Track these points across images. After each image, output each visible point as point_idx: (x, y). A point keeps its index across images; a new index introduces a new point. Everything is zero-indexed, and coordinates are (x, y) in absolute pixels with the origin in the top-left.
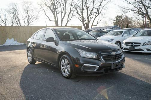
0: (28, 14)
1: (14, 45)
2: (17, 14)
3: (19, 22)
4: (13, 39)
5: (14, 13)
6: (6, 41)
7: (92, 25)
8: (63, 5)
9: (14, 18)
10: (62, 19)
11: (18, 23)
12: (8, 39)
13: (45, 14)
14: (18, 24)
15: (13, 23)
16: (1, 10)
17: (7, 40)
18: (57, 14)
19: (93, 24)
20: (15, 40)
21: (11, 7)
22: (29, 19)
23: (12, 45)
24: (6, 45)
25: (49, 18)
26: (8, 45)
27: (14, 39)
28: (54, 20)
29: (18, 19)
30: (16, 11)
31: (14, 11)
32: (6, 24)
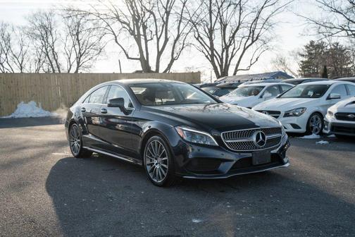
0: (78, 39)
1: (35, 116)
2: (50, 40)
3: (56, 61)
4: (32, 103)
5: (44, 38)
6: (16, 108)
7: (236, 70)
8: (163, 18)
9: (44, 49)
10: (160, 53)
11: (54, 63)
12: (22, 102)
13: (117, 42)
14: (52, 65)
15: (41, 62)
16: (13, 30)
17: (18, 106)
18: (146, 41)
19: (237, 65)
20: (38, 105)
21: (38, 23)
22: (80, 53)
23: (29, 116)
24: (17, 116)
25: (127, 51)
26: (21, 116)
27: (35, 104)
28: (139, 57)
29: (53, 52)
30: (49, 34)
31: (43, 32)
32: (23, 65)
